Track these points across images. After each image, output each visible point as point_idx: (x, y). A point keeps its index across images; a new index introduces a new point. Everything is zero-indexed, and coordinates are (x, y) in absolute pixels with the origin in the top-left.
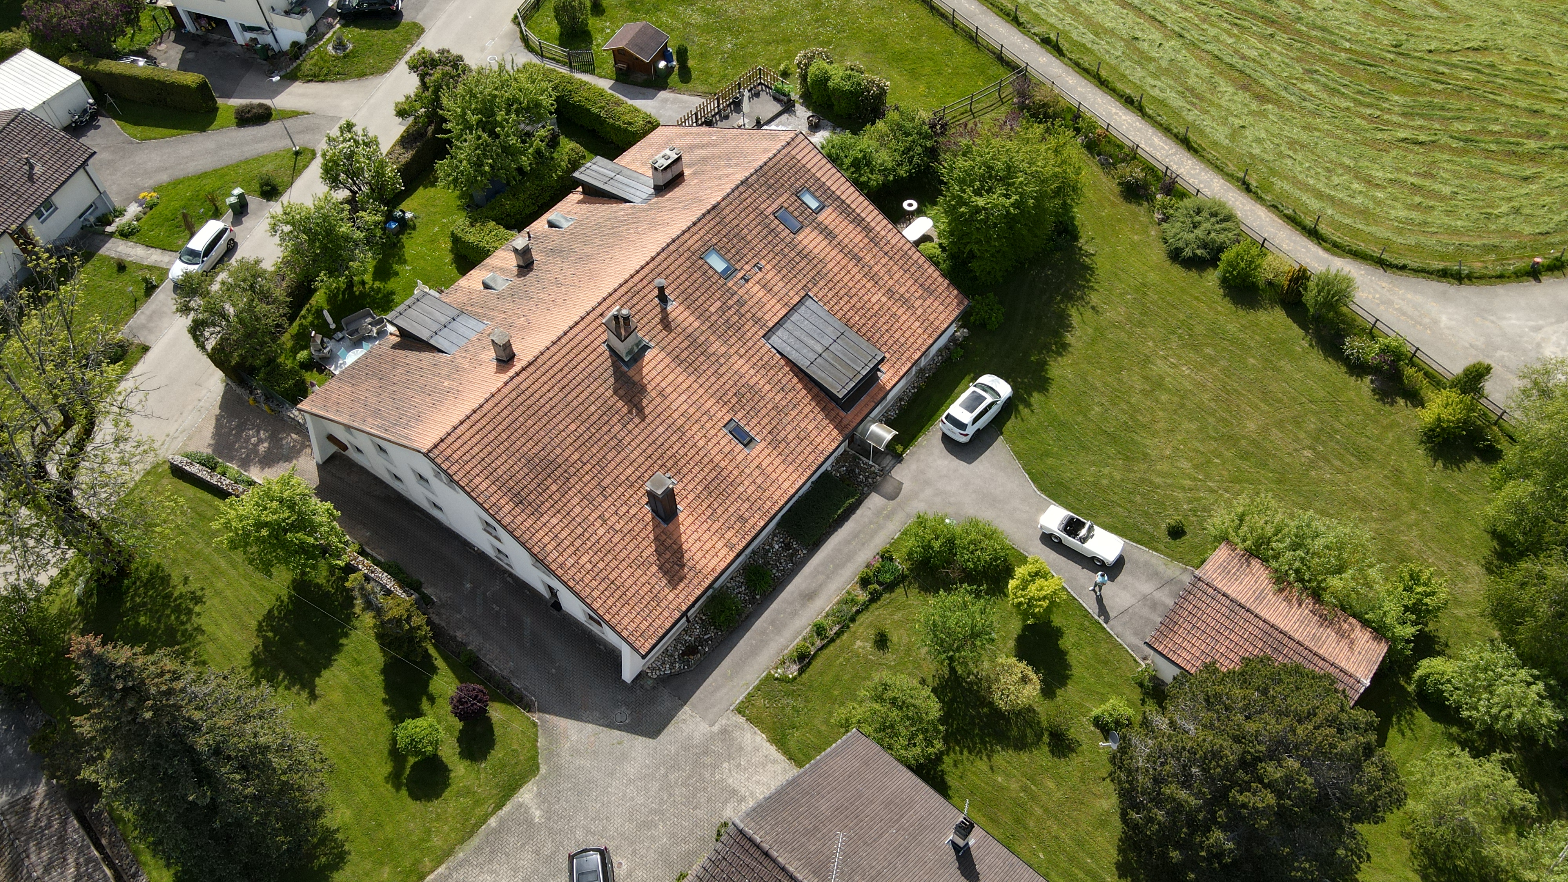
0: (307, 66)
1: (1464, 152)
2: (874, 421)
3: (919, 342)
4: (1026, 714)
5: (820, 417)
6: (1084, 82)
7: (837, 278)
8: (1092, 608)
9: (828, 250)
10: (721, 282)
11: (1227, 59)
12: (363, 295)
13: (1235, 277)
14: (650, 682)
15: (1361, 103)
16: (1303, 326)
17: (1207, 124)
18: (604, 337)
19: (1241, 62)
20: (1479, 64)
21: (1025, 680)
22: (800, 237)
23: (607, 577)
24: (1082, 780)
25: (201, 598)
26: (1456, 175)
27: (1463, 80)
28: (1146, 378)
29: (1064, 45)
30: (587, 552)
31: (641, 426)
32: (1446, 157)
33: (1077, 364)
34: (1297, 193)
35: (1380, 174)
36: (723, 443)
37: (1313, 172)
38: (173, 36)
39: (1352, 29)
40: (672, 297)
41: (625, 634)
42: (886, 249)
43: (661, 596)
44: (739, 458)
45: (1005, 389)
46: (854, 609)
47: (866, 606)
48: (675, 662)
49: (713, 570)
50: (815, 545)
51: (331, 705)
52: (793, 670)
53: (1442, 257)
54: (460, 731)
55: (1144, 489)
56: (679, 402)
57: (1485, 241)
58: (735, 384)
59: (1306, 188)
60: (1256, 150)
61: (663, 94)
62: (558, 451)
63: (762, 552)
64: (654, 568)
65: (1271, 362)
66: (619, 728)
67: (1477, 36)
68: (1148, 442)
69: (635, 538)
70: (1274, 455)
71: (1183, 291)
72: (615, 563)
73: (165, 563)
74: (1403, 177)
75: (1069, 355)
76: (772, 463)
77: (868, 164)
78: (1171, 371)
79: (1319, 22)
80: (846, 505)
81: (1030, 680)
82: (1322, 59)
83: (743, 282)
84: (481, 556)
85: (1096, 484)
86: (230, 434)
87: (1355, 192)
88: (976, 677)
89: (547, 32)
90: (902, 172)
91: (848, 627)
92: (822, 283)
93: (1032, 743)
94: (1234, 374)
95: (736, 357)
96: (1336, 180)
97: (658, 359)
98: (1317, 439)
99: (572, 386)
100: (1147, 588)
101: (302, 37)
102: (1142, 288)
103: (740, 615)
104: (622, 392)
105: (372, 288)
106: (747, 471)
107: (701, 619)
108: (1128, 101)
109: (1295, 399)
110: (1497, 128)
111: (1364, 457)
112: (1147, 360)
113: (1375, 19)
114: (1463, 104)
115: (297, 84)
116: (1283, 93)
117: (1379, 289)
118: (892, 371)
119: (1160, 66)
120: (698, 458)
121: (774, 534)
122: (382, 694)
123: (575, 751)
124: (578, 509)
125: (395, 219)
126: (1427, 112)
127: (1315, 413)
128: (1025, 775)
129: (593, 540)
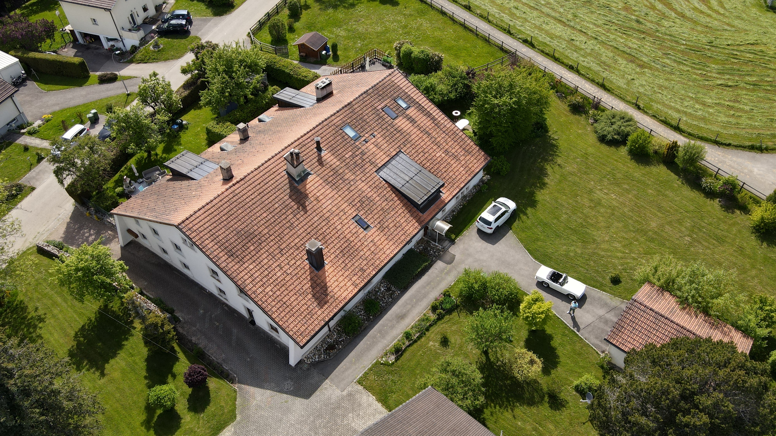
0: (139, 56)
1: (753, 90)
2: (438, 220)
3: (463, 178)
4: (532, 384)
5: (408, 215)
6: (547, 60)
7: (417, 143)
8: (569, 323)
9: (412, 128)
10: (352, 142)
11: (621, 49)
12: (156, 161)
13: (637, 149)
14: (306, 366)
15: (694, 68)
16: (677, 173)
17: (613, 78)
18: (285, 167)
19: (629, 50)
20: (755, 50)
21: (532, 362)
22: (396, 121)
23: (281, 300)
24: (571, 424)
25: (44, 319)
26: (751, 101)
27: (748, 57)
28: (591, 200)
29: (536, 43)
30: (270, 285)
31: (305, 217)
32: (744, 92)
33: (551, 193)
34: (666, 110)
35: (710, 101)
36: (352, 227)
37: (673, 100)
38: (71, 45)
39: (686, 35)
40: (324, 149)
41: (291, 333)
42: (444, 129)
43: (313, 312)
44: (361, 236)
45: (512, 205)
46: (428, 324)
47: (435, 322)
48: (321, 354)
49: (345, 298)
50: (405, 289)
51: (113, 380)
52: (392, 359)
53: (750, 140)
54: (190, 395)
55: (595, 258)
56: (327, 205)
57: (772, 132)
58: (359, 196)
59: (671, 108)
60: (642, 90)
61: (324, 67)
62: (256, 227)
63: (374, 292)
64: (310, 296)
65: (661, 192)
66: (286, 393)
67: (752, 38)
68: (595, 233)
69: (299, 278)
70: (668, 240)
71: (608, 157)
72: (287, 292)
73: (26, 300)
74: (723, 102)
75: (547, 189)
76: (380, 239)
77: (433, 90)
78: (605, 197)
79: (668, 33)
80: (423, 266)
81: (536, 363)
82: (672, 48)
83: (364, 142)
84: (211, 295)
85: (566, 255)
86: (74, 231)
87: (697, 109)
88: (502, 362)
89: (265, 40)
90: (452, 96)
91: (425, 334)
92: (408, 145)
93: (538, 402)
94: (641, 198)
95: (360, 182)
96: (686, 104)
97: (315, 180)
98: (692, 231)
99: (265, 192)
100: (601, 312)
101: (137, 43)
102: (586, 155)
103: (360, 328)
104: (294, 197)
105: (161, 157)
106: (366, 243)
107: (337, 329)
108: (571, 68)
109: (677, 210)
110: (769, 79)
111: (721, 240)
112: (591, 191)
113: (697, 31)
114: (750, 68)
115: (133, 64)
116: (653, 64)
117: (717, 155)
118: (448, 193)
119: (586, 52)
120: (337, 235)
121: (381, 282)
122: (144, 373)
123: (259, 407)
124: (266, 261)
125: (177, 124)
126: (731, 72)
127: (689, 218)
128: (535, 421)
129: (274, 278)
